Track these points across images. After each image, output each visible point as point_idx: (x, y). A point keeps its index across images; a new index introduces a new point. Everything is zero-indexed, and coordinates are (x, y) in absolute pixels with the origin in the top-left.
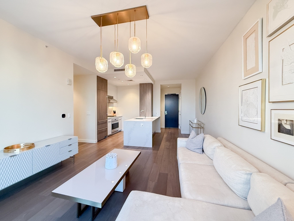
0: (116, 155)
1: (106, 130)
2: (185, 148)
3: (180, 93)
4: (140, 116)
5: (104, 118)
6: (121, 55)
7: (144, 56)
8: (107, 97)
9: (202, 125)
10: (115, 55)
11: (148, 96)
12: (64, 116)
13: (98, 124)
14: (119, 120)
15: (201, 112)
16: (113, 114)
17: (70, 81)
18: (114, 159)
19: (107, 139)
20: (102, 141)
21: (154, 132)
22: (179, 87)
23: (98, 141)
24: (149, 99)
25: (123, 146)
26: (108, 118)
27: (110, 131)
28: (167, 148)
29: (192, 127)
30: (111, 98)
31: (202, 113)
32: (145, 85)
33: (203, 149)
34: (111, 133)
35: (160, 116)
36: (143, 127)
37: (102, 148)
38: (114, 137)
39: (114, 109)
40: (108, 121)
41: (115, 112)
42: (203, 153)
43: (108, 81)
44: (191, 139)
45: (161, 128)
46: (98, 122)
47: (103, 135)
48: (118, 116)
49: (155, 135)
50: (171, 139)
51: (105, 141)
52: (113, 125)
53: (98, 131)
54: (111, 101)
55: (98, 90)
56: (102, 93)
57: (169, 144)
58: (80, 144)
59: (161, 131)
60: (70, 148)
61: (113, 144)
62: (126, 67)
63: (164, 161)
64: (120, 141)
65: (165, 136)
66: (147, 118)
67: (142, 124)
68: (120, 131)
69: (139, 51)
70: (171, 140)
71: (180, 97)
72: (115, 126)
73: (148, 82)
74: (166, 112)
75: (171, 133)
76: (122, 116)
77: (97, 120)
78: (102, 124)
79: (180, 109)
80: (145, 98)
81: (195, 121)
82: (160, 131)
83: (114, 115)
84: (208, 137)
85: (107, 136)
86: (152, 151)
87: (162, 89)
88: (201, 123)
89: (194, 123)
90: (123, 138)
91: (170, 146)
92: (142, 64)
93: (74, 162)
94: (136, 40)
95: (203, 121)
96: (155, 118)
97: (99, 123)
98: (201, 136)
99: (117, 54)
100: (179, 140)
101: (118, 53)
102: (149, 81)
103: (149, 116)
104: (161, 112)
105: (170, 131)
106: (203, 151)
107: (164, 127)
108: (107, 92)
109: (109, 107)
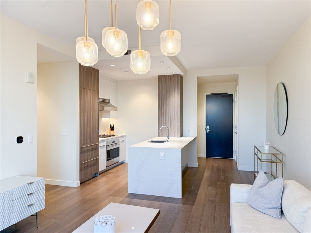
0: (113, 221)
1: (96, 163)
2: (247, 204)
3: (236, 91)
4: (159, 136)
5: (92, 141)
6: (123, 34)
7: (165, 34)
8: (98, 101)
9: (280, 157)
10: (112, 34)
11: (175, 99)
12: (20, 140)
13: (82, 151)
14: (120, 143)
15: (278, 130)
16: (108, 131)
17: (31, 76)
18: (109, 227)
19: (97, 180)
20: (89, 184)
21: (184, 166)
22: (235, 80)
23: (81, 184)
24: (176, 104)
25: (127, 194)
26: (100, 139)
27: (103, 165)
28: (210, 201)
29: (260, 160)
30: (106, 102)
31: (279, 133)
32: (167, 78)
33: (281, 208)
34: (105, 168)
35: (196, 136)
36: (164, 159)
37: (88, 197)
38: (110, 175)
39: (111, 121)
40: (101, 145)
41: (112, 128)
42: (283, 218)
43: (100, 72)
44: (259, 188)
45: (199, 158)
46: (81, 148)
47: (91, 171)
48: (119, 135)
49: (186, 172)
50: (219, 181)
51: (94, 183)
52: (108, 152)
53: (81, 164)
54: (106, 108)
55: (82, 88)
56: (89, 96)
57: (214, 192)
58: (49, 188)
59: (199, 165)
60: (31, 200)
61: (109, 190)
62: (133, 55)
63: (205, 227)
64: (122, 184)
65: (207, 174)
66: (172, 141)
67: (162, 153)
68: (122, 163)
69: (156, 25)
70: (219, 183)
71: (236, 100)
72: (112, 154)
73: (174, 73)
74: (208, 127)
75: (218, 169)
76: (125, 136)
77: (80, 145)
78: (89, 151)
79: (235, 123)
80: (168, 102)
81: (266, 149)
82: (196, 165)
83: (112, 133)
84: (292, 185)
85: (99, 173)
86: (181, 205)
87: (201, 84)
88: (278, 153)
89: (264, 153)
90: (127, 177)
91: (216, 195)
92: (162, 50)
93: (38, 224)
94: (151, 6)
95: (282, 150)
96: (187, 140)
97: (84, 149)
98: (278, 183)
99: (115, 33)
100: (234, 188)
101: (117, 31)
102: (175, 70)
103: (176, 135)
104: (198, 127)
105: (217, 165)
106: (282, 212)
107: (203, 155)
108: (98, 92)
109: (102, 119)
